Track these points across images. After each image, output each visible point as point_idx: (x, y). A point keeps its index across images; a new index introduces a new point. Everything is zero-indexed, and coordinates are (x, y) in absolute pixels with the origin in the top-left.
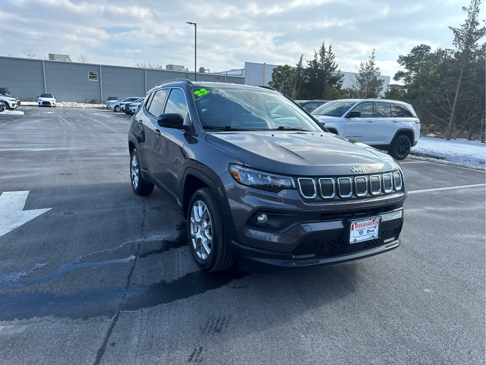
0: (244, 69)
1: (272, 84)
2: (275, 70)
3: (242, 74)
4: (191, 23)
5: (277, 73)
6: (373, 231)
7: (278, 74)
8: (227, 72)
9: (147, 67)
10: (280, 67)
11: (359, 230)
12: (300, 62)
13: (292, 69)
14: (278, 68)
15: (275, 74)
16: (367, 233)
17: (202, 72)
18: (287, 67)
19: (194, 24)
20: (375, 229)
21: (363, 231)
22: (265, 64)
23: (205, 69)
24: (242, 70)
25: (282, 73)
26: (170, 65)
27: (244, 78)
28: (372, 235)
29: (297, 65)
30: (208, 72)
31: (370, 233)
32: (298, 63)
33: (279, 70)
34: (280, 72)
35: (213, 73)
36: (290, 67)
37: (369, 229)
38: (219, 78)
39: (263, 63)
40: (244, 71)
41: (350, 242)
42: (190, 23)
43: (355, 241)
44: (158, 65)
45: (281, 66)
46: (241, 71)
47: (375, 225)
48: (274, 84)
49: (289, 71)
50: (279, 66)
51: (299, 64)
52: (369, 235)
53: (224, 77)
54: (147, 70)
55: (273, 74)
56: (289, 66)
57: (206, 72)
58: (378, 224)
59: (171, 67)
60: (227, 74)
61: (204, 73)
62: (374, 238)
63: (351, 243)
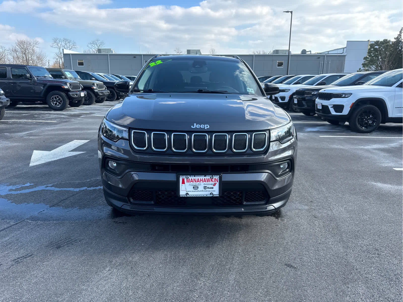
0: (346, 47)
1: (368, 59)
2: (372, 46)
3: (343, 52)
4: (288, 12)
5: (374, 48)
6: (212, 188)
7: (376, 50)
8: (328, 52)
9: (262, 54)
10: (377, 43)
11: (193, 185)
12: (400, 35)
13: (392, 43)
14: (375, 43)
15: (372, 49)
16: (204, 189)
17: (304, 54)
18: (386, 41)
19: (290, 12)
20: (214, 187)
21: (198, 187)
22: (369, 41)
23: (307, 51)
24: (344, 48)
25: (380, 48)
26: (276, 50)
27: (345, 56)
28: (210, 192)
29: (395, 38)
30: (310, 53)
31: (207, 190)
32: (396, 36)
33: (376, 45)
34: (377, 47)
35: (316, 53)
36: (390, 41)
37: (206, 186)
38: (319, 58)
39: (367, 40)
40: (345, 49)
41: (180, 194)
42: (286, 12)
43: (186, 195)
44: (271, 51)
45: (379, 41)
46: (342, 50)
47: (214, 183)
48: (369, 59)
49: (388, 45)
50: (377, 41)
51: (397, 38)
52: (206, 191)
53: (325, 56)
54: (256, 56)
55: (369, 49)
56: (388, 40)
57: (307, 53)
58: (217, 182)
59: (277, 51)
60: (329, 53)
61: (305, 54)
62: (212, 195)
63: (181, 196)
